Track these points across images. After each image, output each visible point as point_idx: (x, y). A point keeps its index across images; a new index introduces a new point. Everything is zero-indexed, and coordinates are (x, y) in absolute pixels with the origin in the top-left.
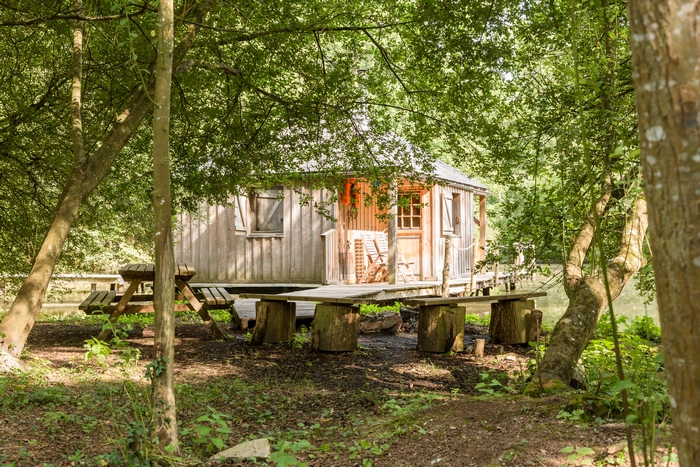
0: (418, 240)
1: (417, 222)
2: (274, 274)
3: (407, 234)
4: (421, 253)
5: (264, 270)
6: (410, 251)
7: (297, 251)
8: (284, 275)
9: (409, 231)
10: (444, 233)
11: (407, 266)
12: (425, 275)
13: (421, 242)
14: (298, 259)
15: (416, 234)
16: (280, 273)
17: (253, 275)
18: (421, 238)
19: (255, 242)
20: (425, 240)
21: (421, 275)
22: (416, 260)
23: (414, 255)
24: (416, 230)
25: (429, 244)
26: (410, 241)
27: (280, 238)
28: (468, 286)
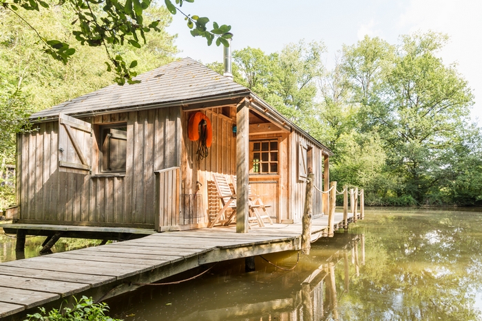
0: (275, 185)
1: (275, 168)
2: (116, 217)
3: (265, 179)
4: (277, 197)
5: (107, 212)
6: (267, 194)
7: (139, 192)
8: (125, 217)
9: (267, 176)
10: (300, 178)
11: (264, 210)
12: (281, 218)
13: (278, 186)
14: (140, 200)
15: (273, 179)
16: (121, 216)
17: (95, 217)
18: (278, 183)
19: (98, 181)
20: (282, 185)
21: (277, 218)
22: (273, 203)
23: (271, 199)
24: (274, 175)
25: (285, 188)
26: (268, 185)
27: (122, 178)
28: (326, 231)
